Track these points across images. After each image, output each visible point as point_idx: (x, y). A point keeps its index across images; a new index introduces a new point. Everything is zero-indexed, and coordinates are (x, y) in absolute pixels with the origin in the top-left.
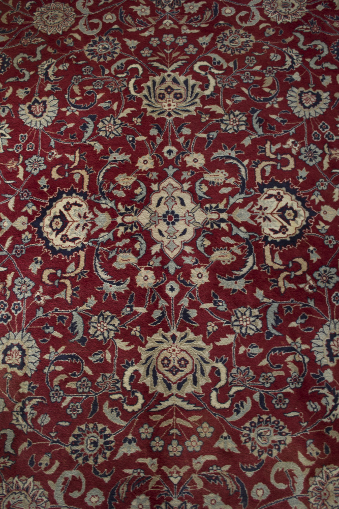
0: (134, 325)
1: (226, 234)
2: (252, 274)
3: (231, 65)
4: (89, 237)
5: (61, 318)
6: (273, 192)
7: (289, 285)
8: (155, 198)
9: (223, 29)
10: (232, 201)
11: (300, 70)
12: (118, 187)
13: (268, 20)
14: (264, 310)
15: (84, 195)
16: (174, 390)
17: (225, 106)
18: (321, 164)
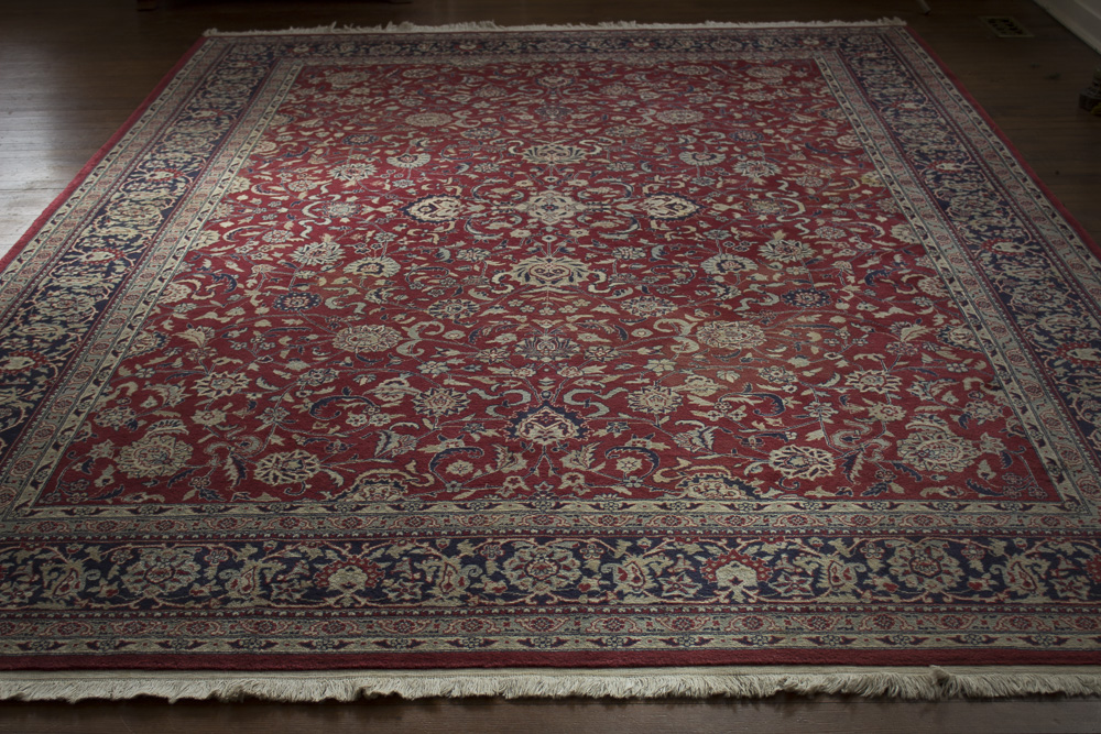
0: (507, 254)
1: (608, 214)
2: (635, 232)
3: (620, 141)
4: (460, 215)
5: (428, 251)
6: (663, 197)
7: (674, 237)
8: (532, 200)
9: (612, 126)
10: (615, 201)
11: (694, 144)
12: (495, 194)
13: (660, 122)
14: (650, 248)
15: (458, 198)
16: (548, 284)
17: (612, 159)
18: (714, 186)
